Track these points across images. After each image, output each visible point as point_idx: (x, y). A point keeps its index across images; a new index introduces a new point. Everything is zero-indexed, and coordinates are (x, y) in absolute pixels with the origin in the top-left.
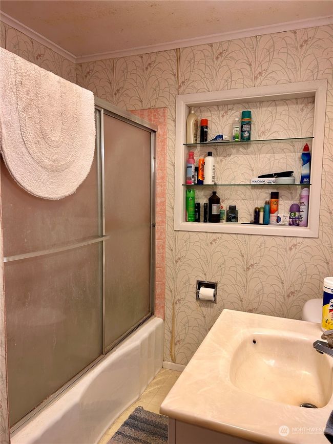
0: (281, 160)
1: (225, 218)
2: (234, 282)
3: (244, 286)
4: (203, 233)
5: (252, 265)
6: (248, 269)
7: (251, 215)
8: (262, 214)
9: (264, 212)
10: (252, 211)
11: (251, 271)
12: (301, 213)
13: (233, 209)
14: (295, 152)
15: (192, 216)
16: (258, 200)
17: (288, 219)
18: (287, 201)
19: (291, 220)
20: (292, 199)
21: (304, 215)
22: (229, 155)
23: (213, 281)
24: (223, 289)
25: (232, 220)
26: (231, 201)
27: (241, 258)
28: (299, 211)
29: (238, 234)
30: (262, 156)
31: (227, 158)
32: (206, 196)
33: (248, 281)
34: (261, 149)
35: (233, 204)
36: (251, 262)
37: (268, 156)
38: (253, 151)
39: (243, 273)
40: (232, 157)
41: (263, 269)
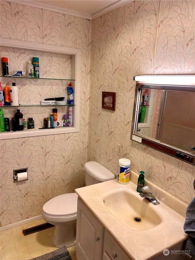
0: (57, 90)
1: (27, 126)
2: (38, 164)
3: (44, 165)
4: (15, 139)
5: (48, 152)
6: (46, 155)
7: (41, 122)
8: (49, 122)
9: (51, 121)
10: (42, 120)
11: (47, 156)
12: (69, 120)
13: (31, 120)
14: (63, 86)
15: (3, 128)
16: (45, 113)
17: (63, 123)
18: (60, 113)
19: (65, 124)
20: (63, 112)
21: (71, 121)
22: (25, 85)
23: (25, 167)
24: (31, 170)
25: (32, 127)
26: (29, 115)
27: (41, 150)
28: (68, 119)
29: (39, 136)
30: (46, 87)
31: (24, 87)
32: (10, 113)
33: (46, 161)
34: (45, 82)
35: (31, 117)
36: (47, 151)
37: (49, 87)
38: (40, 83)
39: (43, 158)
40: (27, 86)
41: (54, 153)
